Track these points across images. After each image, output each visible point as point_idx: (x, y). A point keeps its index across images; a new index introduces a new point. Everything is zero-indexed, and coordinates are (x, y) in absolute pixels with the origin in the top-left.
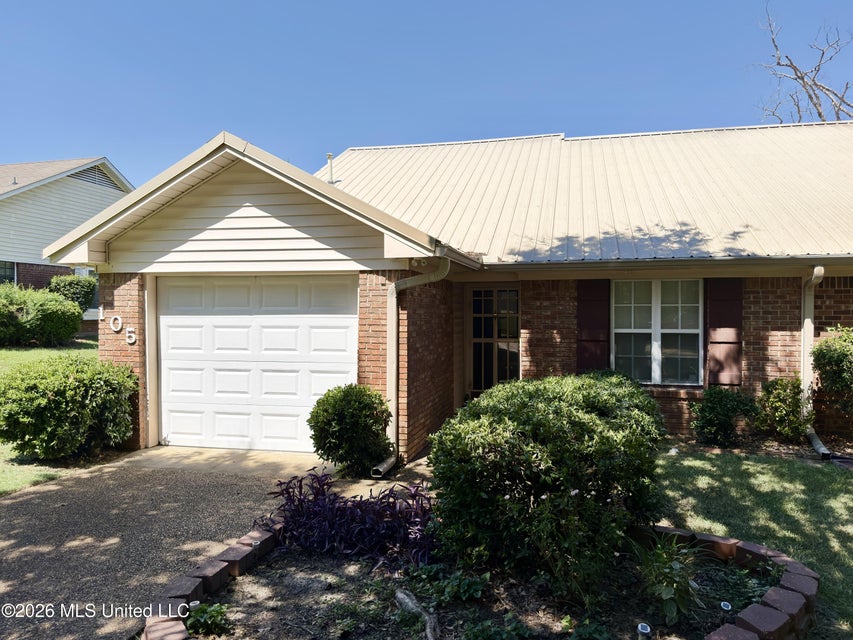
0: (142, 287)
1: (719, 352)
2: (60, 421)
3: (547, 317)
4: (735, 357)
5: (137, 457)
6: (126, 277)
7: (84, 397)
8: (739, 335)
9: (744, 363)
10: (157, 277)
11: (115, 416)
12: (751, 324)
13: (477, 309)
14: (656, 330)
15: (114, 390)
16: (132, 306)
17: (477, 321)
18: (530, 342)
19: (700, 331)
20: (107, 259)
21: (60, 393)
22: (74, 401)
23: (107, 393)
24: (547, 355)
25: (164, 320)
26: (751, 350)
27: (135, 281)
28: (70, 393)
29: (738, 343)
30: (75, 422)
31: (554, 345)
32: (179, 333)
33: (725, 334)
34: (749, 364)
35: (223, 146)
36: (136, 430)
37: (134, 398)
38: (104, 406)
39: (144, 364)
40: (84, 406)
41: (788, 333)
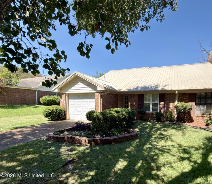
0: (66, 95)
1: (161, 106)
2: (53, 114)
3: (133, 100)
4: (164, 107)
5: (65, 121)
6: (63, 94)
7: (56, 111)
8: (164, 103)
9: (165, 108)
10: (68, 94)
11: (62, 114)
12: (167, 101)
13: (125, 99)
14: (151, 103)
15: (61, 111)
16: (64, 98)
17: (125, 101)
18: (130, 105)
19: (158, 103)
20: (61, 91)
21: (53, 110)
22: (55, 112)
23: (60, 111)
24: (133, 107)
25: (69, 100)
26: (167, 106)
27: (65, 94)
28: (54, 111)
29: (165, 105)
30: (55, 115)
31: (134, 105)
32: (72, 102)
33: (162, 103)
34: (166, 108)
35: (75, 74)
36: (65, 117)
37: (65, 112)
38: (60, 113)
39: (66, 107)
40: (56, 113)
41: (173, 103)
